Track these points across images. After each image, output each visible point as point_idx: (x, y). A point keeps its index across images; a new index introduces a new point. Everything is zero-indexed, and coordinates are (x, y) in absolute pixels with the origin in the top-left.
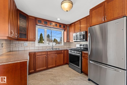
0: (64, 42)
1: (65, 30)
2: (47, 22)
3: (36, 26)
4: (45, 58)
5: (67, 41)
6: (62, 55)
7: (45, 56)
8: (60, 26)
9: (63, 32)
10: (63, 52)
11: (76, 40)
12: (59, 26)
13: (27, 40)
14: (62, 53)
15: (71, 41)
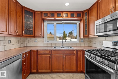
0: (80, 37)
1: (81, 20)
2: (54, 14)
3: (44, 21)
4: (49, 58)
5: (84, 36)
6: (74, 57)
7: (49, 55)
8: (72, 15)
9: (78, 23)
10: (75, 52)
11: (104, 32)
12: (70, 15)
13: (34, 37)
14: (74, 54)
15: (91, 36)
